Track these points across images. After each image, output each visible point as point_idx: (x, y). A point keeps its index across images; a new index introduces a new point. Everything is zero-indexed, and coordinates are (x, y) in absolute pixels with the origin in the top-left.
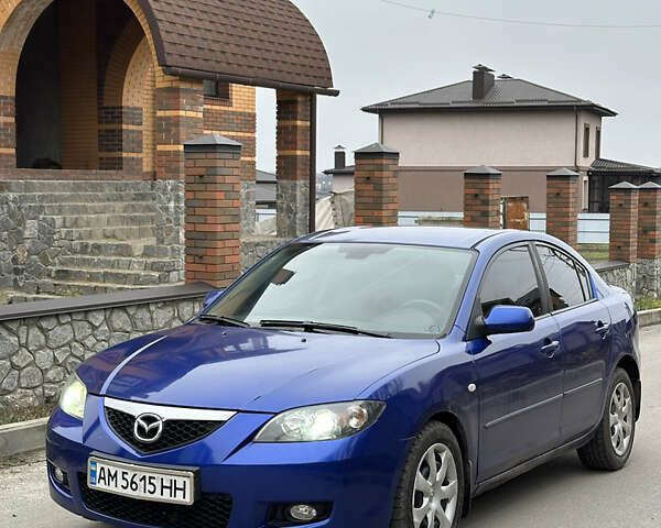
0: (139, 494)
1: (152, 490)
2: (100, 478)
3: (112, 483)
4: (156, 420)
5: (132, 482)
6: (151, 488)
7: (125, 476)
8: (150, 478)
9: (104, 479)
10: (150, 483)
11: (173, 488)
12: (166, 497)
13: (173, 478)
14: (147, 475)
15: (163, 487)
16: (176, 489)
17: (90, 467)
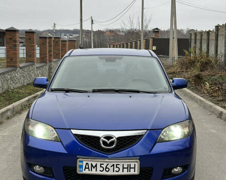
0: (111, 173)
1: (118, 170)
2: (86, 168)
3: (94, 170)
4: (112, 138)
5: (106, 168)
6: (117, 169)
7: (102, 166)
8: (117, 165)
9: (88, 168)
10: (117, 167)
11: (129, 168)
12: (126, 172)
13: (129, 163)
14: (115, 164)
15: (123, 168)
16: (130, 168)
17: (79, 164)
